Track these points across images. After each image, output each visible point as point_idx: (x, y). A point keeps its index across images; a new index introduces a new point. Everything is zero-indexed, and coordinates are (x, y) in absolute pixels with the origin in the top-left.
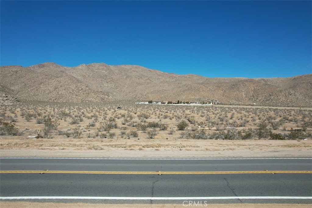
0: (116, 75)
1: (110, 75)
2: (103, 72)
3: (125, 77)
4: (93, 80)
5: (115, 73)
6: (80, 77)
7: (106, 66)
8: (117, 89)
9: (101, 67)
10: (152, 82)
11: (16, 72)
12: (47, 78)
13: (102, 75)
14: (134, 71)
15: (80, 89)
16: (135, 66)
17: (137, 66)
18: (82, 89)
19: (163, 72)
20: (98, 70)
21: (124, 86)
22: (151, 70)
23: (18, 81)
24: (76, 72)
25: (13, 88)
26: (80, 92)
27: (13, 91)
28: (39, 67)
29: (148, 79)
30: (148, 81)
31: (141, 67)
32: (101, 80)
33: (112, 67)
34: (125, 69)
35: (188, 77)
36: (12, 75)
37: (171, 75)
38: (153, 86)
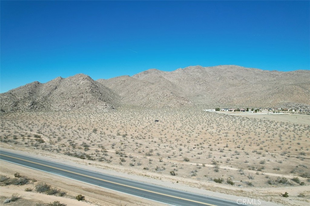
0: (210, 76)
1: (204, 77)
2: (197, 74)
3: (218, 79)
4: (187, 83)
5: (209, 75)
6: (176, 81)
7: (201, 69)
8: (208, 92)
9: (196, 70)
10: (248, 82)
11: (124, 81)
12: (144, 85)
13: (196, 78)
14: (229, 72)
15: (165, 95)
16: (231, 66)
17: (233, 66)
18: (167, 95)
19: (262, 70)
20: (193, 73)
21: (216, 88)
22: (248, 69)
23: (125, 89)
24: (173, 76)
25: (120, 95)
26: (165, 98)
27: (120, 97)
28: (145, 74)
29: (244, 79)
30: (243, 81)
31: (236, 66)
32: (194, 83)
33: (207, 69)
34: (220, 70)
35: (295, 73)
36: (121, 84)
37: (272, 73)
38: (245, 88)
